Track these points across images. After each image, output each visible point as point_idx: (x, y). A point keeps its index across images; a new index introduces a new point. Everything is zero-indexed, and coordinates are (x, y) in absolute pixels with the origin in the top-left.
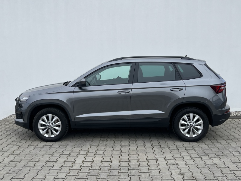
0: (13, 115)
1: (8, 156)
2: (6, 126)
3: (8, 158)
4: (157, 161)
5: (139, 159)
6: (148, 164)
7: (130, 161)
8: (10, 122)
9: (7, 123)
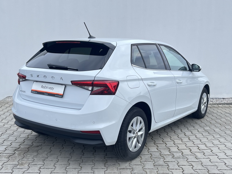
0: (10, 97)
1: (23, 141)
2: (6, 108)
3: (25, 143)
4: (199, 149)
5: (178, 146)
6: (191, 151)
7: (169, 149)
8: (9, 103)
9: (7, 105)
